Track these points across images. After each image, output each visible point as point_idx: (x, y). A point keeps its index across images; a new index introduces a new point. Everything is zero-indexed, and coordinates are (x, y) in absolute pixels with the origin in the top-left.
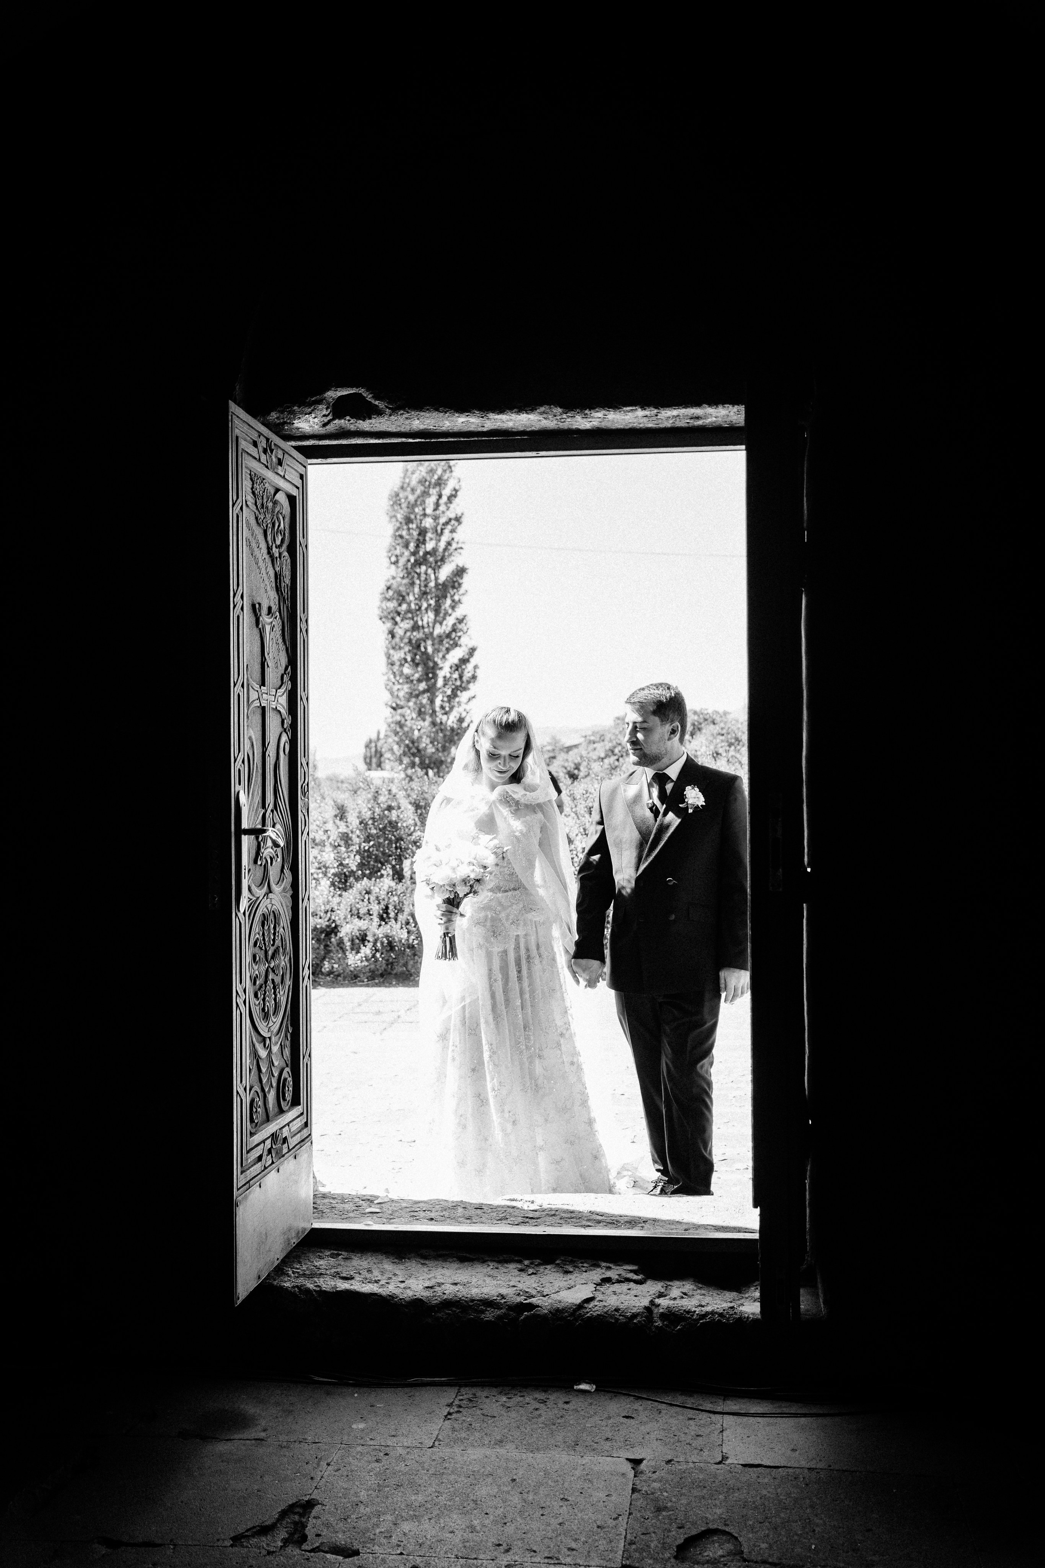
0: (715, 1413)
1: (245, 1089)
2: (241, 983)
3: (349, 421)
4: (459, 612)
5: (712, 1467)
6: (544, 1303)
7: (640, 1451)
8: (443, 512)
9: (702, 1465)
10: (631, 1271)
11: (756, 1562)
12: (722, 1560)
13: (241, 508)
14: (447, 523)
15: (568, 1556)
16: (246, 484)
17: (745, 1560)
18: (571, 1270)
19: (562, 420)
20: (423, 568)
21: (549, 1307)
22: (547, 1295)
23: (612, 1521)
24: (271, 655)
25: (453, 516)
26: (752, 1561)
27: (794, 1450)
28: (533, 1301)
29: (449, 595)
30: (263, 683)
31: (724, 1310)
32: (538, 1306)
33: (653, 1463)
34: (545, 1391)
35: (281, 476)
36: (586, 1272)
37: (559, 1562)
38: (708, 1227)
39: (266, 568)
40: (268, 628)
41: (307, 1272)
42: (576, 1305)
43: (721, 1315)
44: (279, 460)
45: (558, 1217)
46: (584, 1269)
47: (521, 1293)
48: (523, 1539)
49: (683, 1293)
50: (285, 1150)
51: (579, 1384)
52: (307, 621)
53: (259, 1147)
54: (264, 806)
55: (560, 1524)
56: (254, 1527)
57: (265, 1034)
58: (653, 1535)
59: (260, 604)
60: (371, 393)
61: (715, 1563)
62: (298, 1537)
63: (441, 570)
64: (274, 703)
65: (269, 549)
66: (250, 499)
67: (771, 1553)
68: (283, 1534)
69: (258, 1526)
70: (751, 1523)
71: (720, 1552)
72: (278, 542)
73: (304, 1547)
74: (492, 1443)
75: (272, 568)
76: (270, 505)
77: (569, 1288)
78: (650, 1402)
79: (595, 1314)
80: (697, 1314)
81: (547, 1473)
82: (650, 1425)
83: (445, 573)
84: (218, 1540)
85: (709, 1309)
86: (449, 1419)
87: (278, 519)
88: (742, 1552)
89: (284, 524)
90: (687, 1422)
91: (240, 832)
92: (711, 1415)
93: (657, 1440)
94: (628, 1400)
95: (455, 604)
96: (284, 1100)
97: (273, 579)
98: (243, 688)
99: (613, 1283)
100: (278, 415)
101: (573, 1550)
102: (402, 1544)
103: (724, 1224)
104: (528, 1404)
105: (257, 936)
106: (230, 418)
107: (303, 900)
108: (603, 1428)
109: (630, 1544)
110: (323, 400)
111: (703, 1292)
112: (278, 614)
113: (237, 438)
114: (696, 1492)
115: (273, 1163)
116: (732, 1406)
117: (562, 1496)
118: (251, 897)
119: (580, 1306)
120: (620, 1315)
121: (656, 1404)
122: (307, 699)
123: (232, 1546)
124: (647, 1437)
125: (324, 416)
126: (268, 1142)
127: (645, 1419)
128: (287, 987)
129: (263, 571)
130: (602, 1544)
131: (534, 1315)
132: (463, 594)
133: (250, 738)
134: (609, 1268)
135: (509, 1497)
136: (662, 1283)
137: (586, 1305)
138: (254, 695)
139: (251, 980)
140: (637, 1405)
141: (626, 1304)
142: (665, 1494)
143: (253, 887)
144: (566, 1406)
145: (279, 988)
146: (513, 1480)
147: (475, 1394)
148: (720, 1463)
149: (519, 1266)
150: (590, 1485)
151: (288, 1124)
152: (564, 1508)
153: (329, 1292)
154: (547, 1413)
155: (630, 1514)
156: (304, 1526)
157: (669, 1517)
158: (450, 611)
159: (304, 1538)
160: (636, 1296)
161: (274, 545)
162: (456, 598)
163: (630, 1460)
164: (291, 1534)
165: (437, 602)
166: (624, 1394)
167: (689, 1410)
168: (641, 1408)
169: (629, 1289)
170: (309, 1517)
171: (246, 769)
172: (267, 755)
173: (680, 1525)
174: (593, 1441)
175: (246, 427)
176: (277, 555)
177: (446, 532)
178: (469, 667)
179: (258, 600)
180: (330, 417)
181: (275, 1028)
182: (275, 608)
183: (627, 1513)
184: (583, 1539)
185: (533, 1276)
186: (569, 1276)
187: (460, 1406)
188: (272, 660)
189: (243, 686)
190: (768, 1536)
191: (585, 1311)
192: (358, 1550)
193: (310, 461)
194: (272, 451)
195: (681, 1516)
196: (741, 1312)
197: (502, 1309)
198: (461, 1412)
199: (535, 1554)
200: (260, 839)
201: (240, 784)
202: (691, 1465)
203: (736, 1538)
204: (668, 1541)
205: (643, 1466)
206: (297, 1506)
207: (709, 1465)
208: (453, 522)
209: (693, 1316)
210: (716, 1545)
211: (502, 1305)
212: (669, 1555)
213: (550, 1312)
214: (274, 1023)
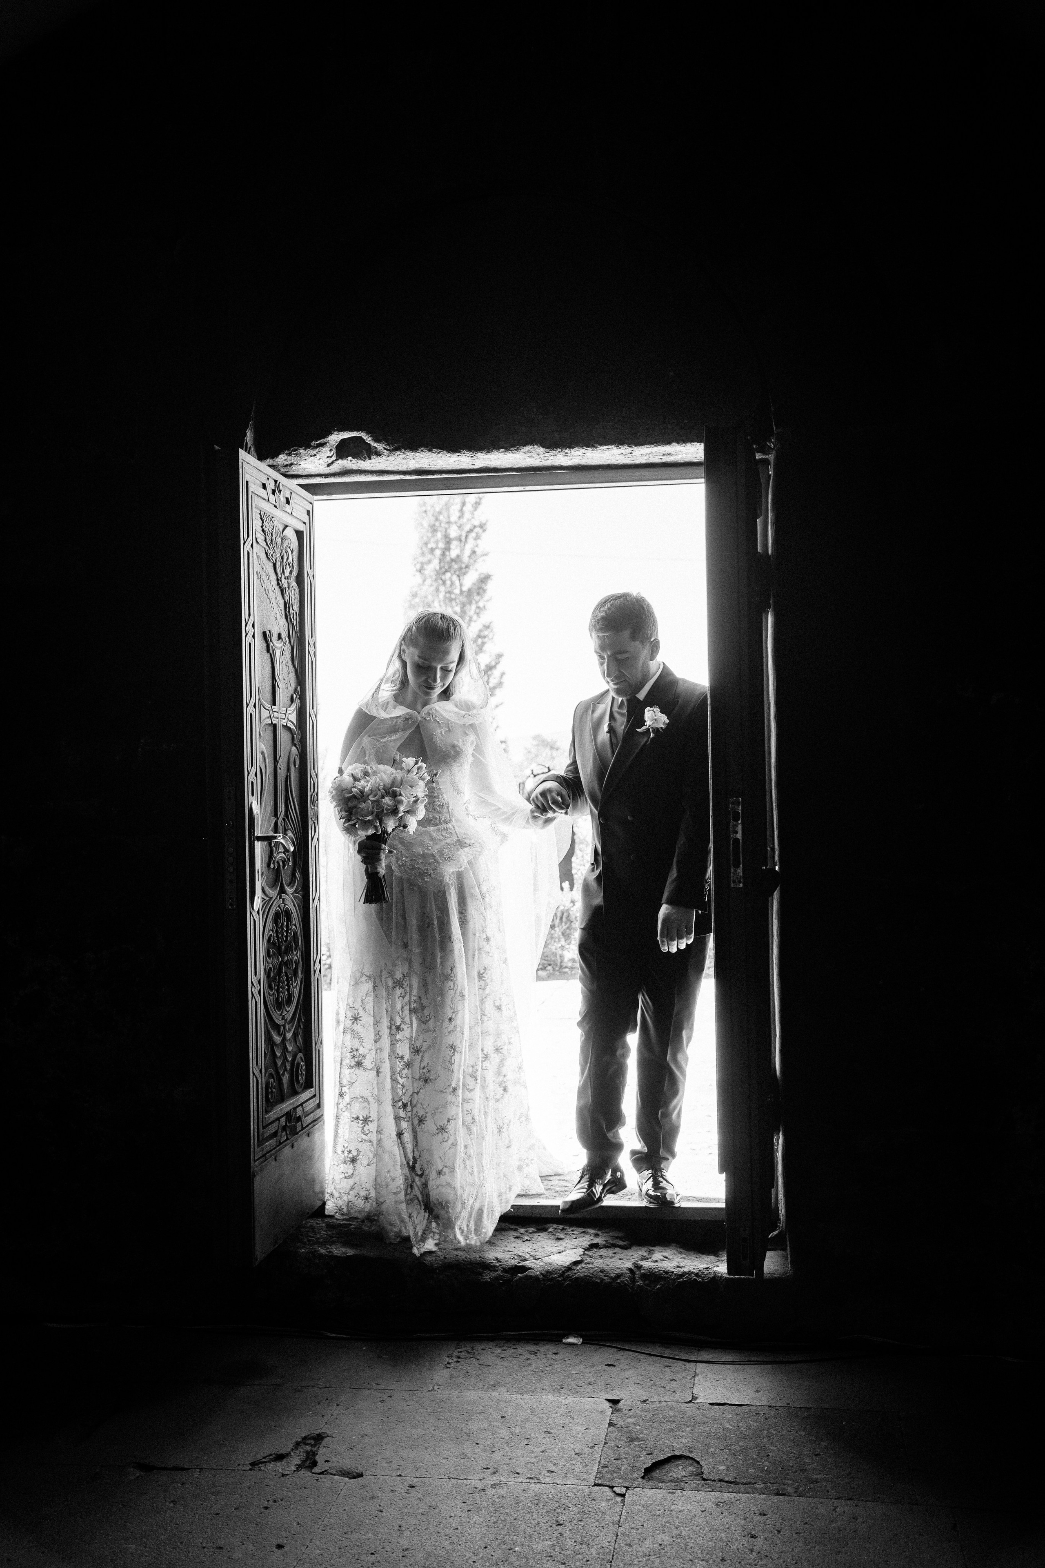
0: (689, 1361)
1: (261, 1071)
2: (256, 975)
3: (351, 461)
4: (485, 618)
5: (682, 1406)
6: (536, 1266)
7: (618, 1393)
8: (468, 520)
9: (673, 1404)
10: (617, 1238)
11: (714, 1481)
12: (684, 1479)
13: (252, 546)
14: (471, 531)
15: (548, 1476)
16: (256, 524)
17: (704, 1480)
18: (562, 1237)
19: (545, 458)
20: (448, 575)
21: (540, 1269)
22: (539, 1258)
23: (588, 1449)
24: (280, 677)
25: (477, 523)
26: (710, 1480)
27: (757, 1391)
28: (527, 1264)
29: (474, 602)
30: (274, 703)
31: (700, 1270)
32: (530, 1268)
33: (630, 1403)
34: (537, 1344)
35: (289, 513)
36: (576, 1238)
37: (539, 1481)
38: (691, 1198)
39: (276, 598)
40: (278, 652)
41: (321, 1240)
42: (565, 1267)
43: (697, 1274)
44: (287, 499)
45: (553, 1191)
46: (574, 1236)
47: (516, 1257)
48: (508, 1464)
49: (664, 1256)
50: (299, 1128)
51: (568, 1338)
52: (314, 644)
53: (274, 1124)
54: (276, 815)
55: (542, 1452)
56: (271, 1455)
57: (280, 1022)
58: (624, 1460)
59: (270, 631)
60: (370, 437)
61: (678, 1482)
62: (310, 1463)
63: (465, 577)
64: (284, 721)
65: (278, 580)
66: (261, 537)
67: (728, 1473)
68: (296, 1460)
69: (274, 1454)
70: (712, 1450)
71: (684, 1474)
72: (287, 574)
73: (316, 1470)
74: (486, 1387)
75: (281, 598)
76: (279, 540)
77: (560, 1253)
78: (631, 1353)
79: (582, 1275)
80: (675, 1274)
81: (533, 1412)
82: (630, 1372)
83: (469, 580)
84: (239, 1465)
85: (686, 1270)
86: (448, 1368)
87: (287, 552)
88: (703, 1473)
89: (293, 557)
90: (664, 1369)
91: (253, 839)
92: (685, 1363)
93: (634, 1384)
94: (612, 1351)
95: (479, 611)
96: (298, 1082)
97: (282, 608)
98: (255, 708)
99: (600, 1248)
100: (286, 457)
101: (552, 1472)
102: (401, 1468)
103: (706, 1196)
104: (520, 1355)
105: (271, 932)
106: (240, 464)
107: (313, 900)
108: (587, 1374)
109: (603, 1467)
110: (326, 443)
111: (684, 1256)
112: (287, 639)
113: (247, 482)
114: (666, 1426)
115: (287, 1139)
116: (705, 1356)
117: (546, 1430)
118: (265, 898)
119: (569, 1268)
120: (605, 1276)
121: (637, 1354)
122: (316, 716)
123: (250, 1470)
124: (626, 1380)
125: (328, 457)
126: (283, 1119)
127: (626, 1367)
128: (299, 979)
129: (273, 601)
130: (579, 1467)
131: (527, 1276)
132: (488, 601)
133: (262, 753)
134: (597, 1235)
135: (498, 1430)
136: (646, 1249)
137: (574, 1267)
138: (265, 714)
139: (266, 973)
140: (619, 1355)
141: (611, 1265)
142: (638, 1427)
143: (267, 888)
144: (555, 1357)
145: (292, 980)
146: (503, 1417)
147: (473, 1348)
148: (690, 1402)
149: (515, 1234)
150: (571, 1421)
151: (301, 1105)
152: (547, 1439)
153: (340, 1257)
154: (537, 1363)
155: (605, 1443)
156: (314, 1454)
157: (640, 1446)
158: (475, 617)
159: (315, 1464)
160: (620, 1259)
161: (283, 577)
162: (481, 604)
163: (609, 1401)
164: (304, 1461)
165: (462, 608)
166: (608, 1346)
167: (666, 1359)
168: (622, 1358)
169: (615, 1253)
170: (319, 1447)
171: (259, 781)
172: (278, 768)
173: (649, 1453)
174: (577, 1385)
175: (255, 472)
176: (286, 585)
177: (471, 540)
178: (496, 673)
179: (269, 627)
180: (334, 458)
181: (289, 1016)
182: (284, 635)
183: (603, 1443)
184: (562, 1464)
185: (527, 1242)
186: (561, 1242)
187: (459, 1357)
188: (283, 681)
189: (255, 706)
190: (727, 1459)
191: (573, 1272)
192: (362, 1473)
193: (316, 497)
194: (280, 491)
195: (651, 1444)
196: (715, 1273)
197: (497, 1271)
198: (459, 1362)
199: (518, 1475)
200: (273, 845)
201: (253, 795)
202: (664, 1404)
203: (698, 1462)
204: (637, 1464)
205: (620, 1405)
206: (310, 1439)
207: (680, 1404)
208: (478, 530)
209: (671, 1276)
210: (680, 1468)
211: (498, 1267)
212: (637, 1476)
213: (541, 1273)
214: (288, 1012)
